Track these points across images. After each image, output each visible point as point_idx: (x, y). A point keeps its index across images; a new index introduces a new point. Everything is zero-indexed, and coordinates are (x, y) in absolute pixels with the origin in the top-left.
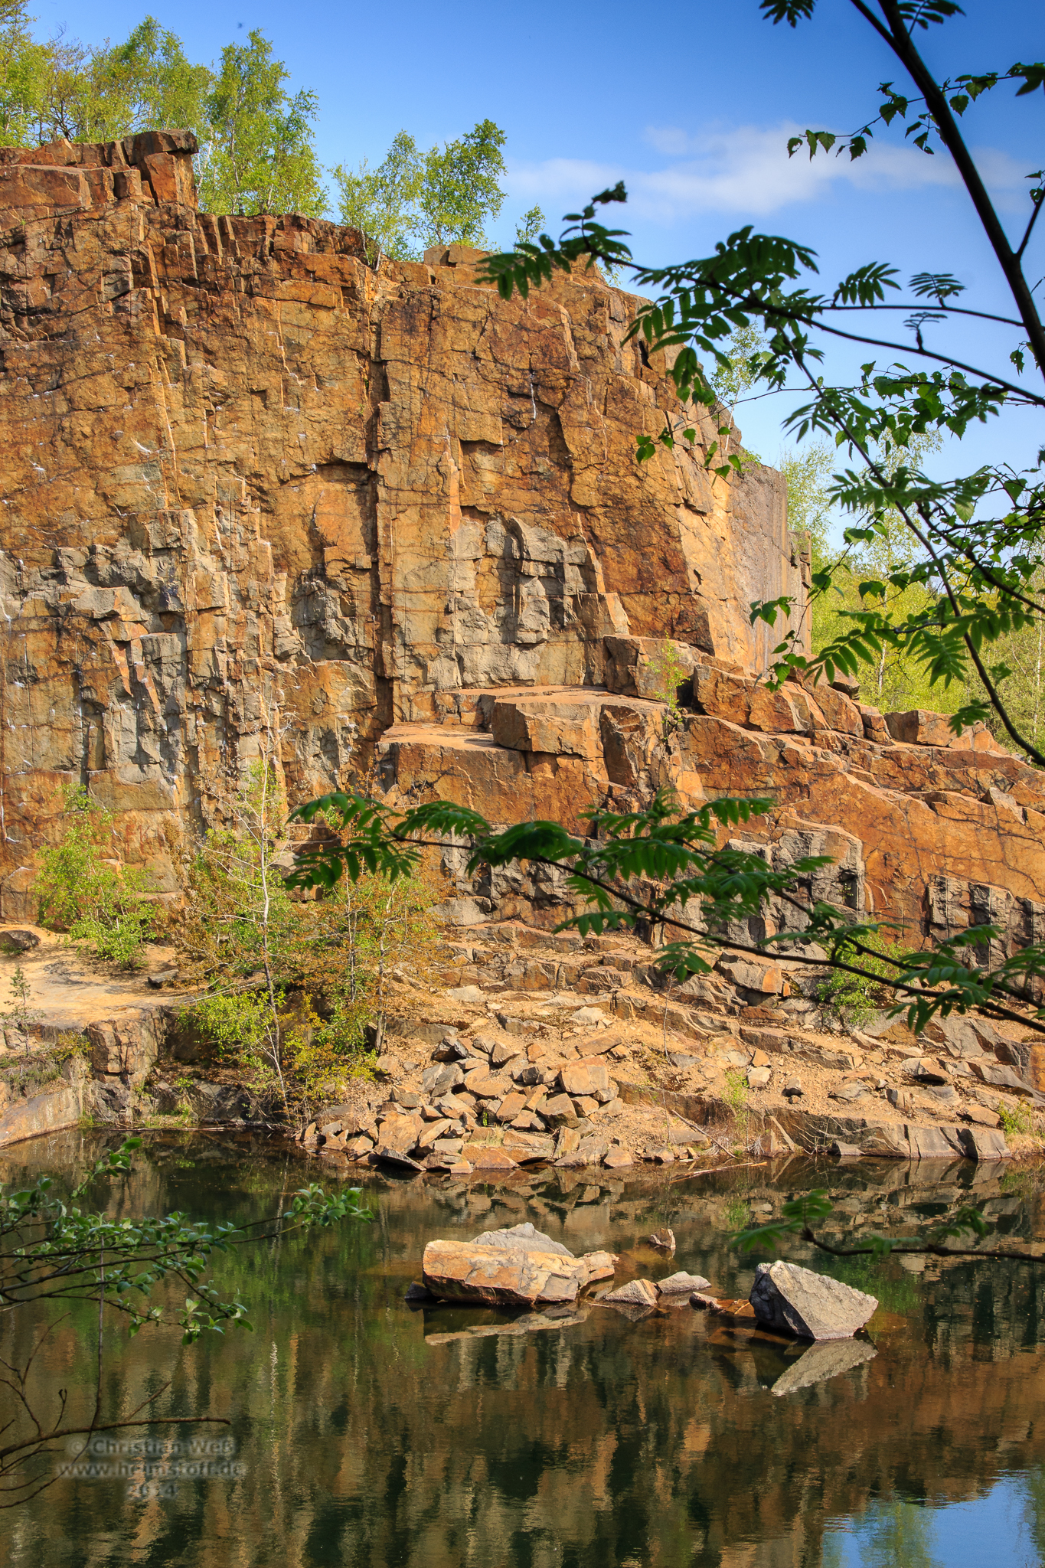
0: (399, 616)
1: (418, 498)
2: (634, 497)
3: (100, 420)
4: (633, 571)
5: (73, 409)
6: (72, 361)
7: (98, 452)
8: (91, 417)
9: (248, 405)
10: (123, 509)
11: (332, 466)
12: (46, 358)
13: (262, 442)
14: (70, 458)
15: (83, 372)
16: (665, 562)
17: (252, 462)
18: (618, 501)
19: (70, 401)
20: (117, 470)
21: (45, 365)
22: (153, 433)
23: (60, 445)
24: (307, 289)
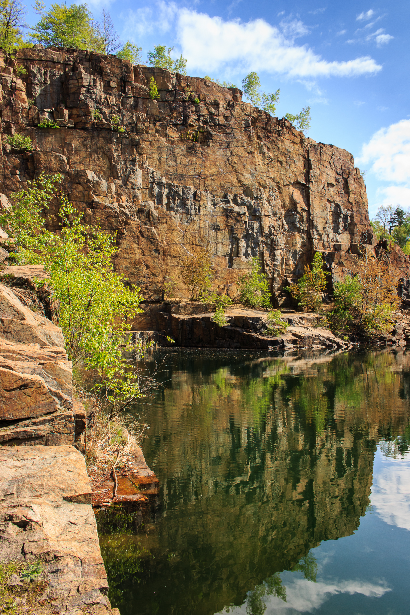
0: (315, 223)
1: (319, 195)
2: (361, 202)
3: (240, 160)
4: (359, 219)
5: (232, 155)
6: (233, 141)
7: (239, 168)
8: (238, 158)
9: (277, 164)
10: (245, 185)
11: (297, 184)
12: (225, 139)
13: (280, 174)
14: (230, 169)
15: (236, 145)
16: (365, 218)
17: (277, 179)
18: (358, 202)
19: (231, 152)
20: (244, 174)
21: (224, 141)
22: (254, 166)
23: (228, 165)
24: (292, 138)
